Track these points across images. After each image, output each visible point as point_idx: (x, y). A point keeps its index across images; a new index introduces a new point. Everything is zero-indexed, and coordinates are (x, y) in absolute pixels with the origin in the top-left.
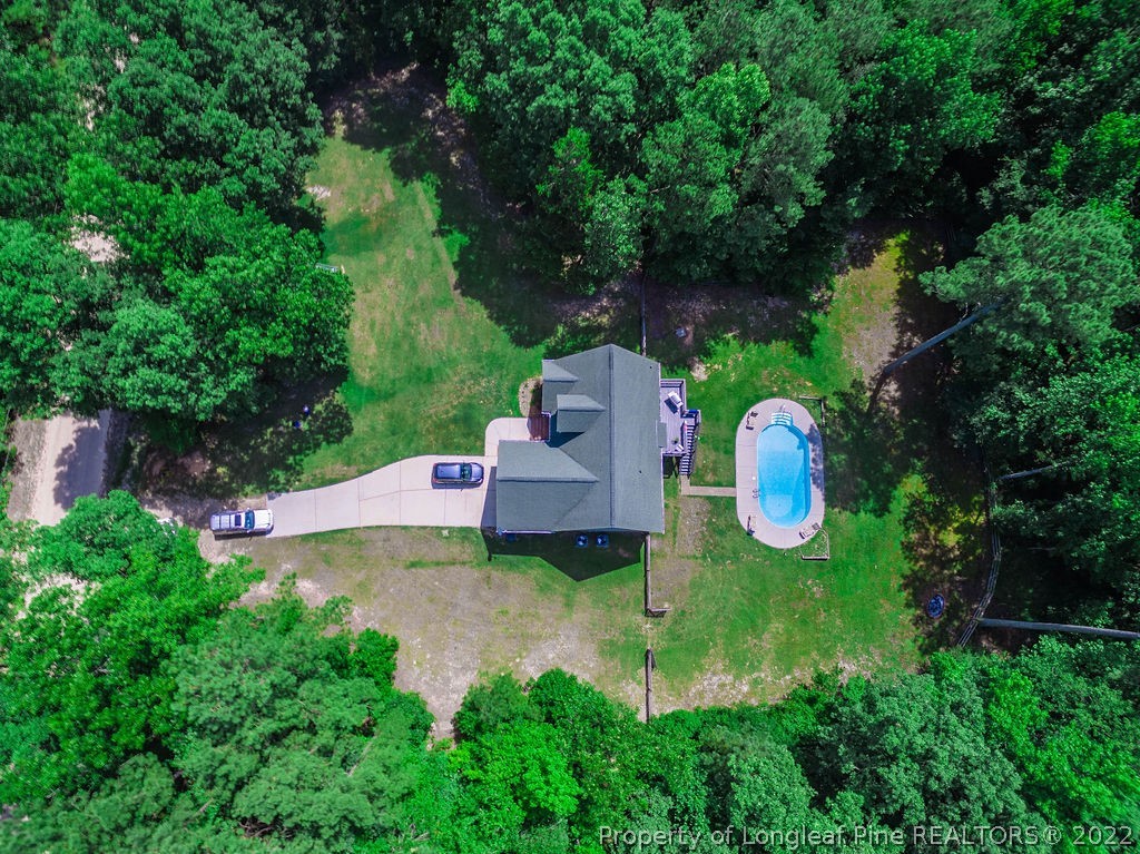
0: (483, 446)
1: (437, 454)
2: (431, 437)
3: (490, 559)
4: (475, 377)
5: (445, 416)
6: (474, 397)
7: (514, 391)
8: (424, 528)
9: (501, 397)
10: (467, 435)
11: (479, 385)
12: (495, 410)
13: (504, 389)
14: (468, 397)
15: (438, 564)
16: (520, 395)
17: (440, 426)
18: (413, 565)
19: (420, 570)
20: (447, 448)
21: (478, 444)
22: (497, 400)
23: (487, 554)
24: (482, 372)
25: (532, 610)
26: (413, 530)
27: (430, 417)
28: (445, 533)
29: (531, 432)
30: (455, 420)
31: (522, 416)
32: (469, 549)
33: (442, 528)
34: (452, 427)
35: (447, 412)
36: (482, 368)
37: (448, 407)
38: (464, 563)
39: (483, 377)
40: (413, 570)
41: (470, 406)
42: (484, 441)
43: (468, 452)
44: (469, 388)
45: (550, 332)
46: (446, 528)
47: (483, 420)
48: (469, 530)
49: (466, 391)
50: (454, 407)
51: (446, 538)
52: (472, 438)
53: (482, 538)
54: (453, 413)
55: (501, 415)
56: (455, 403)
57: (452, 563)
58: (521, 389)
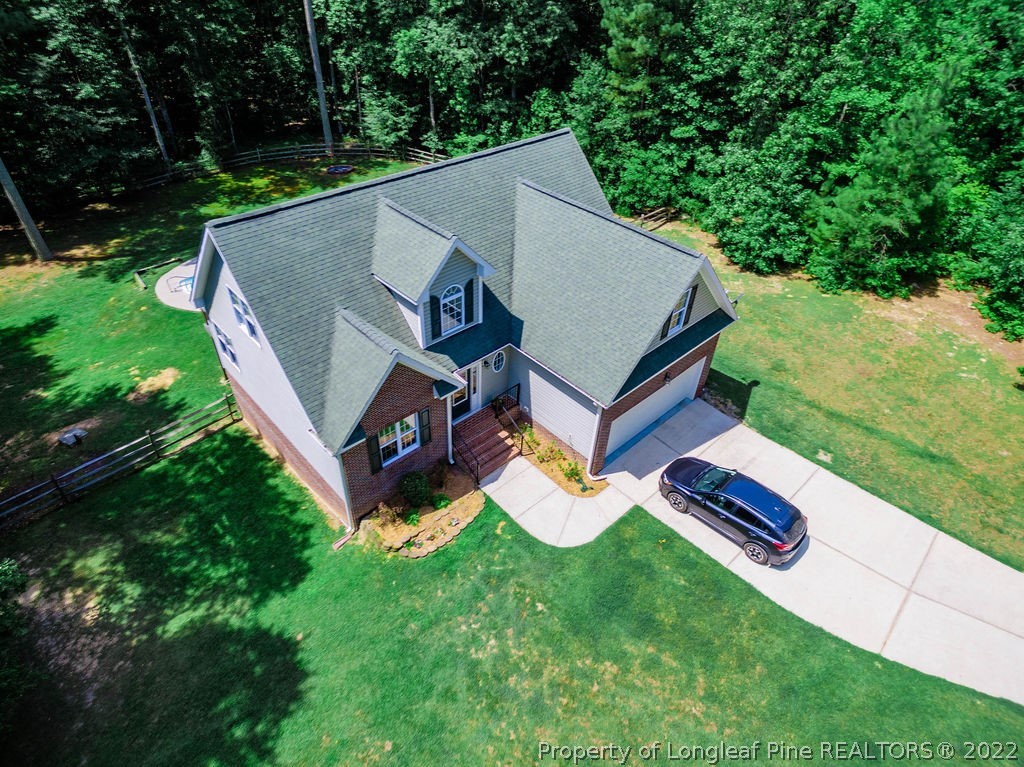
0: (623, 521)
1: (750, 591)
3: (756, 383)
4: (491, 691)
5: (667, 659)
6: (549, 637)
7: (444, 563)
8: (874, 491)
9: (486, 578)
10: (645, 569)
11: (504, 656)
12: (527, 560)
13: (461, 585)
14: (561, 652)
15: (872, 431)
16: (441, 541)
17: (701, 649)
18: (932, 458)
19: (920, 443)
20: (717, 583)
21: (629, 532)
22: (502, 578)
23: (755, 389)
24: (461, 682)
26: (906, 503)
27: (711, 697)
28: (822, 456)
29: (504, 462)
30: (646, 626)
31: (488, 500)
32: (786, 413)
33: (828, 467)
34: (666, 618)
35: (651, 665)
36: (449, 695)
37: (636, 677)
38: (811, 404)
39: (474, 665)
40: (934, 450)
41: (576, 624)
42: (612, 530)
44: (536, 673)
45: (209, 639)
46: (819, 463)
47: (576, 570)
48: (768, 433)
49: (553, 671)
50: (620, 658)
51: (827, 450)
52: (635, 554)
53: (749, 410)
54: (638, 649)
55: (525, 541)
56: (610, 668)
57: (831, 415)
58: (429, 547)
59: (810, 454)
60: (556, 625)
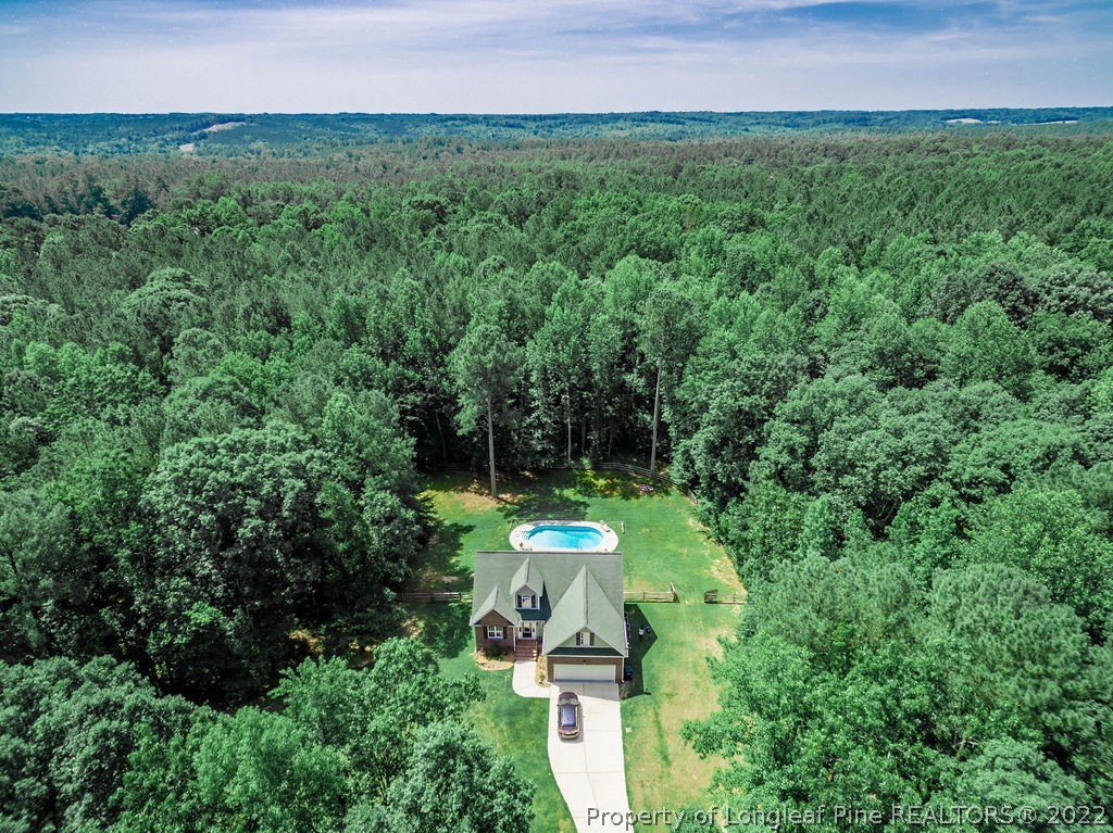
0: (540, 699)
1: (546, 738)
2: (528, 744)
3: (649, 694)
5: (506, 734)
7: (487, 674)
8: (625, 748)
9: (490, 686)
10: (528, 713)
11: (475, 704)
12: (504, 689)
14: (487, 714)
15: (661, 736)
16: (491, 669)
17: (516, 737)
18: (665, 758)
19: (670, 750)
20: (540, 729)
21: (537, 703)
22: (494, 689)
23: (645, 696)
25: (690, 665)
26: (628, 760)
27: (505, 747)
28: (628, 730)
29: (528, 660)
30: (511, 724)
31: (513, 667)
32: (641, 710)
33: (624, 733)
34: (518, 726)
35: (502, 731)
37: (496, 730)
38: (657, 714)
40: (670, 757)
41: (497, 711)
42: (533, 699)
43: (545, 711)
44: (477, 713)
46: (623, 729)
47: (513, 700)
48: (623, 710)
49: (480, 715)
50: (497, 725)
51: (633, 728)
52: (530, 708)
53: (629, 700)
54: (503, 726)
55: (510, 684)
56: (492, 724)
57: (658, 723)
58: (486, 669)
59: (624, 726)
60: (493, 708)
